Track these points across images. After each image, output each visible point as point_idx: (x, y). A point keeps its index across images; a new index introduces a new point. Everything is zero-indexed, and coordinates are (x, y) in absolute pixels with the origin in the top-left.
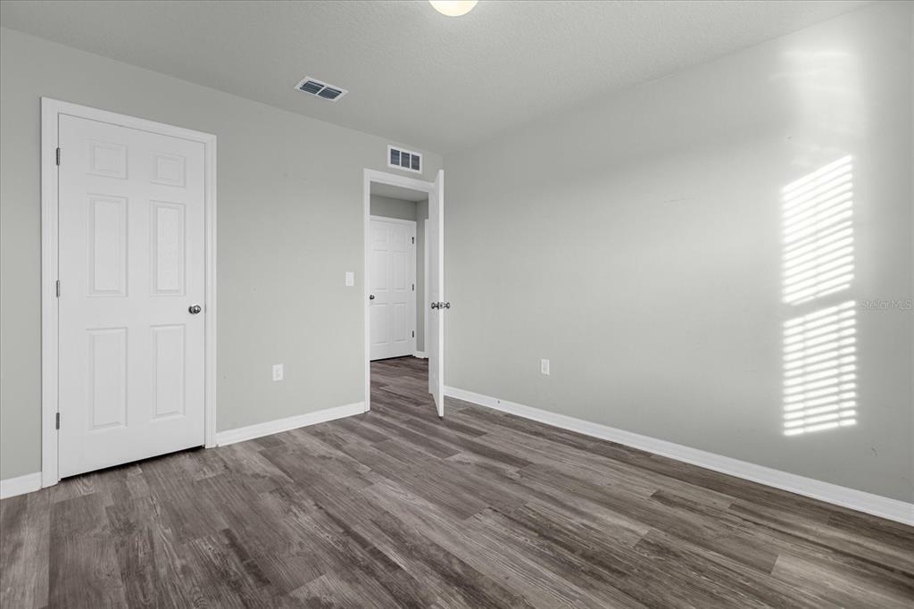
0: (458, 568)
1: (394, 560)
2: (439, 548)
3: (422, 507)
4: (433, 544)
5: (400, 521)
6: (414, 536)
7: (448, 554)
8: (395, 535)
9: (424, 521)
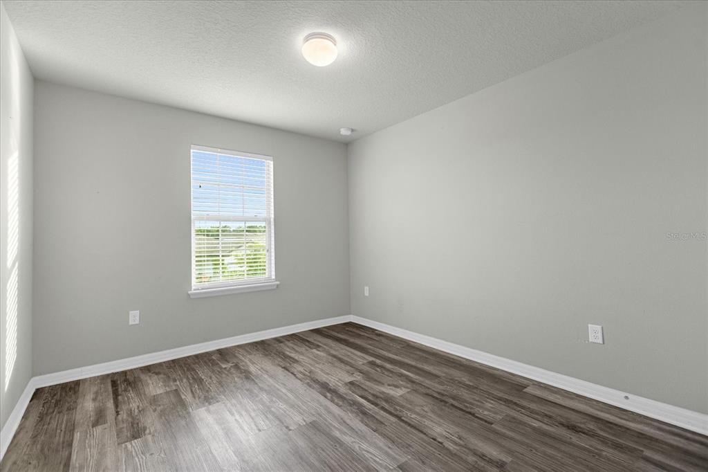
0: (328, 395)
1: (363, 400)
2: (337, 404)
3: (345, 433)
4: (340, 406)
5: (362, 422)
6: (352, 412)
7: (332, 401)
8: (364, 413)
9: (345, 422)
